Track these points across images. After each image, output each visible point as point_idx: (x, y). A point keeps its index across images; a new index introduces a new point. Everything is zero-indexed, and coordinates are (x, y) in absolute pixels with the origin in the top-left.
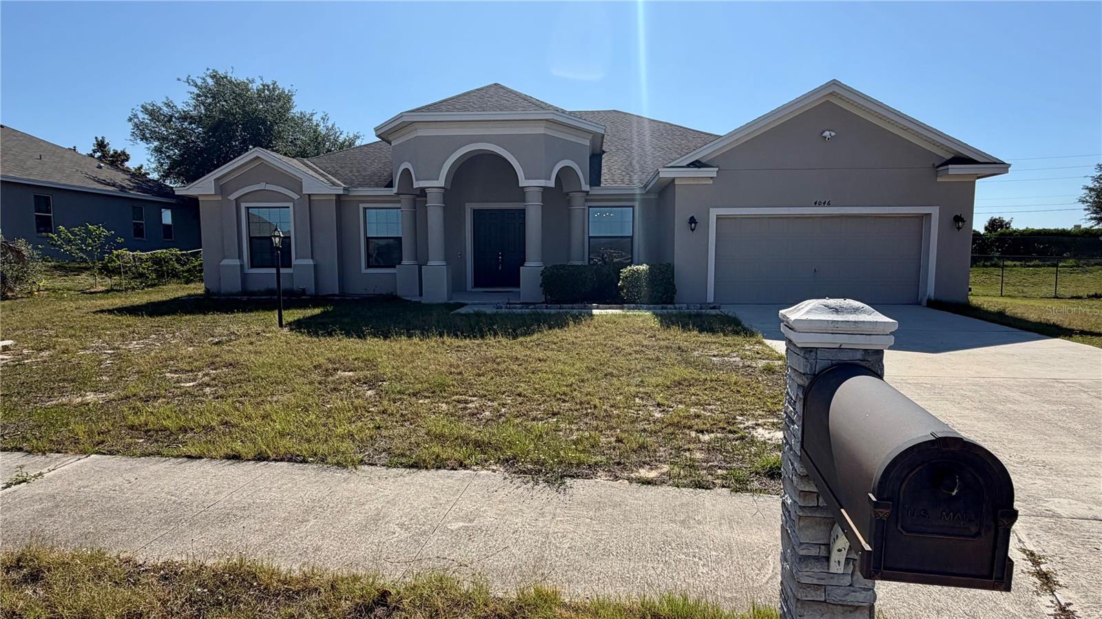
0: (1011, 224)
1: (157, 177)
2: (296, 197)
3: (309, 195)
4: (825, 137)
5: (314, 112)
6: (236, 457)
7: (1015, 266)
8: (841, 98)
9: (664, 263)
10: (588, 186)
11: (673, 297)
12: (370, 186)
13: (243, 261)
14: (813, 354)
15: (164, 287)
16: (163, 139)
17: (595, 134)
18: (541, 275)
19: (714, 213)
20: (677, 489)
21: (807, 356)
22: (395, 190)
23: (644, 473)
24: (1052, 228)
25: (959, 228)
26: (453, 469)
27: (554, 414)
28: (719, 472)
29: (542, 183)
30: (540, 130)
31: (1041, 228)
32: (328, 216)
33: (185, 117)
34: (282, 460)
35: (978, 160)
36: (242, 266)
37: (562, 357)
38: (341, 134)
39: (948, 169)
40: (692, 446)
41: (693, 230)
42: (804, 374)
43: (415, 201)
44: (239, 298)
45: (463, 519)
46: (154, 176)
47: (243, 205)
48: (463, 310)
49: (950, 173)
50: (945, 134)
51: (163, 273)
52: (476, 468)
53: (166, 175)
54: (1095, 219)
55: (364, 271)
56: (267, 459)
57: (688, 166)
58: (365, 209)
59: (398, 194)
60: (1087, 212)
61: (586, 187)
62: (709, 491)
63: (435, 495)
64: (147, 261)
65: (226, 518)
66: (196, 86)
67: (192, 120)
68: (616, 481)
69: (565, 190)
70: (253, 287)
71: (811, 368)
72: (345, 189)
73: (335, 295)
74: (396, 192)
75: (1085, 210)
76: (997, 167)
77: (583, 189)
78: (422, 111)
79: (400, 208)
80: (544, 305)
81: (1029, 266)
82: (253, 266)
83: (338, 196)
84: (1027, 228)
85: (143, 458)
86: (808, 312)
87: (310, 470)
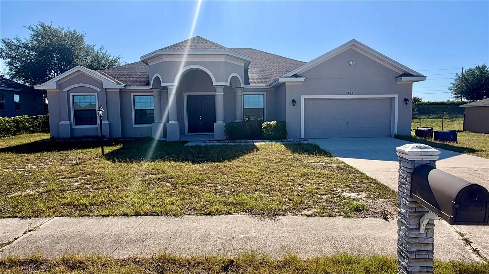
0: (422, 100)
1: (9, 77)
2: (99, 90)
3: (106, 89)
4: (350, 64)
5: (94, 45)
6: (126, 215)
7: (424, 118)
8: (357, 47)
9: (282, 121)
10: (244, 85)
11: (286, 136)
12: (137, 85)
13: (71, 122)
14: (414, 162)
15: (21, 135)
16: (13, 58)
17: (246, 61)
18: (225, 127)
19: (303, 97)
20: (322, 218)
21: (412, 163)
22: (151, 87)
23: (306, 212)
24: (439, 101)
25: (407, 104)
26: (226, 215)
27: (256, 190)
28: (336, 210)
29: (224, 84)
30: (223, 59)
31: (434, 101)
32: (115, 100)
33: (26, 47)
34: (147, 215)
35: (413, 74)
36: (71, 125)
37: (247, 164)
38: (110, 56)
39: (402, 78)
40: (321, 201)
41: (294, 105)
42: (411, 169)
43: (160, 92)
44: (71, 140)
45: (243, 233)
46: (7, 77)
47: (71, 94)
48: (190, 144)
49: (402, 80)
50: (400, 64)
51: (19, 129)
52: (235, 214)
53: (14, 76)
54: (456, 97)
55: (134, 126)
56: (140, 215)
57: (292, 77)
58: (134, 96)
60: (452, 94)
61: (243, 86)
62: (335, 218)
63: (225, 225)
64: (11, 122)
65: (140, 239)
66: (33, 31)
67: (30, 49)
68: (296, 216)
69: (233, 87)
70: (77, 134)
71: (413, 166)
72: (124, 86)
73: (120, 138)
74: (151, 88)
75: (452, 93)
76: (421, 78)
77: (242, 87)
78: (166, 50)
79: (153, 95)
80: (227, 141)
81: (430, 118)
82: (76, 124)
83: (121, 89)
84: (429, 101)
85: (81, 217)
86: (412, 148)
87: (163, 218)
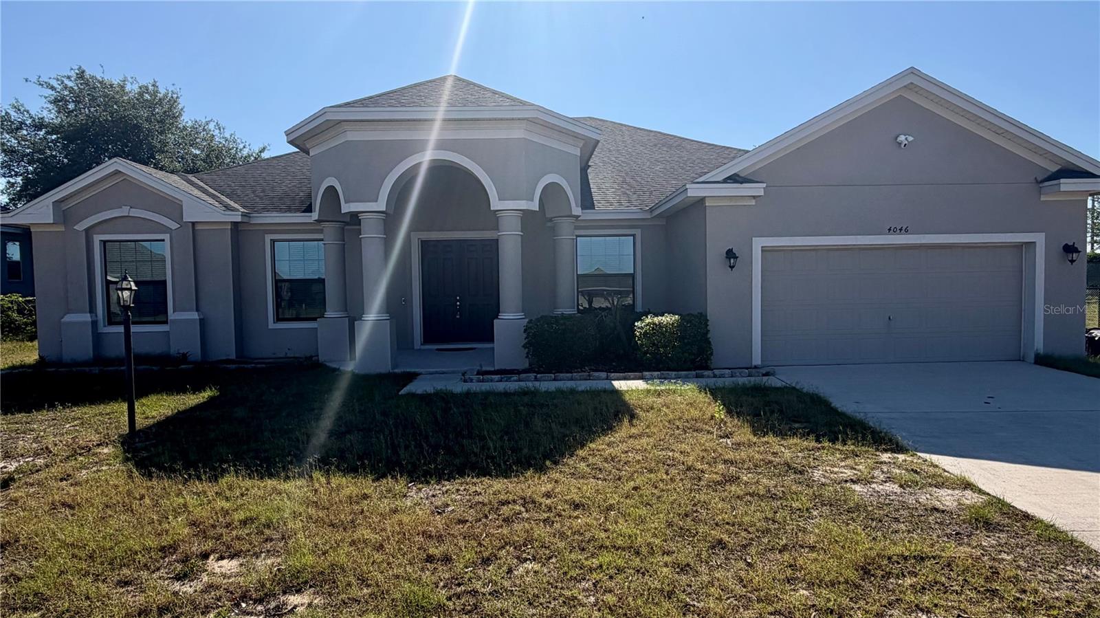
2: (174, 226)
3: (193, 224)
4: (900, 144)
8: (920, 91)
9: (695, 313)
10: (580, 209)
11: (710, 359)
12: (281, 210)
13: (96, 316)
17: (586, 140)
18: (525, 331)
19: (758, 243)
25: (1072, 261)
29: (523, 205)
30: (518, 133)
32: (220, 252)
35: (1090, 171)
36: (94, 324)
39: (1059, 184)
41: (732, 267)
43: (343, 229)
44: (87, 369)
47: (97, 239)
49: (1061, 189)
55: (271, 325)
57: (725, 181)
58: (273, 242)
59: (319, 221)
61: (577, 211)
69: (548, 216)
70: (108, 351)
72: (243, 215)
73: (231, 362)
74: (316, 218)
77: (573, 213)
78: (353, 107)
79: (322, 240)
80: (532, 375)
82: (111, 324)
83: (235, 224)
